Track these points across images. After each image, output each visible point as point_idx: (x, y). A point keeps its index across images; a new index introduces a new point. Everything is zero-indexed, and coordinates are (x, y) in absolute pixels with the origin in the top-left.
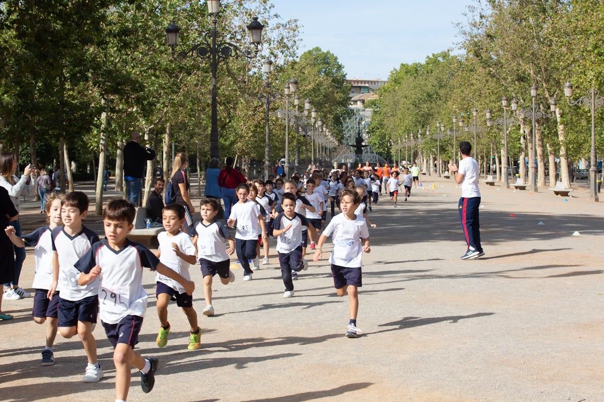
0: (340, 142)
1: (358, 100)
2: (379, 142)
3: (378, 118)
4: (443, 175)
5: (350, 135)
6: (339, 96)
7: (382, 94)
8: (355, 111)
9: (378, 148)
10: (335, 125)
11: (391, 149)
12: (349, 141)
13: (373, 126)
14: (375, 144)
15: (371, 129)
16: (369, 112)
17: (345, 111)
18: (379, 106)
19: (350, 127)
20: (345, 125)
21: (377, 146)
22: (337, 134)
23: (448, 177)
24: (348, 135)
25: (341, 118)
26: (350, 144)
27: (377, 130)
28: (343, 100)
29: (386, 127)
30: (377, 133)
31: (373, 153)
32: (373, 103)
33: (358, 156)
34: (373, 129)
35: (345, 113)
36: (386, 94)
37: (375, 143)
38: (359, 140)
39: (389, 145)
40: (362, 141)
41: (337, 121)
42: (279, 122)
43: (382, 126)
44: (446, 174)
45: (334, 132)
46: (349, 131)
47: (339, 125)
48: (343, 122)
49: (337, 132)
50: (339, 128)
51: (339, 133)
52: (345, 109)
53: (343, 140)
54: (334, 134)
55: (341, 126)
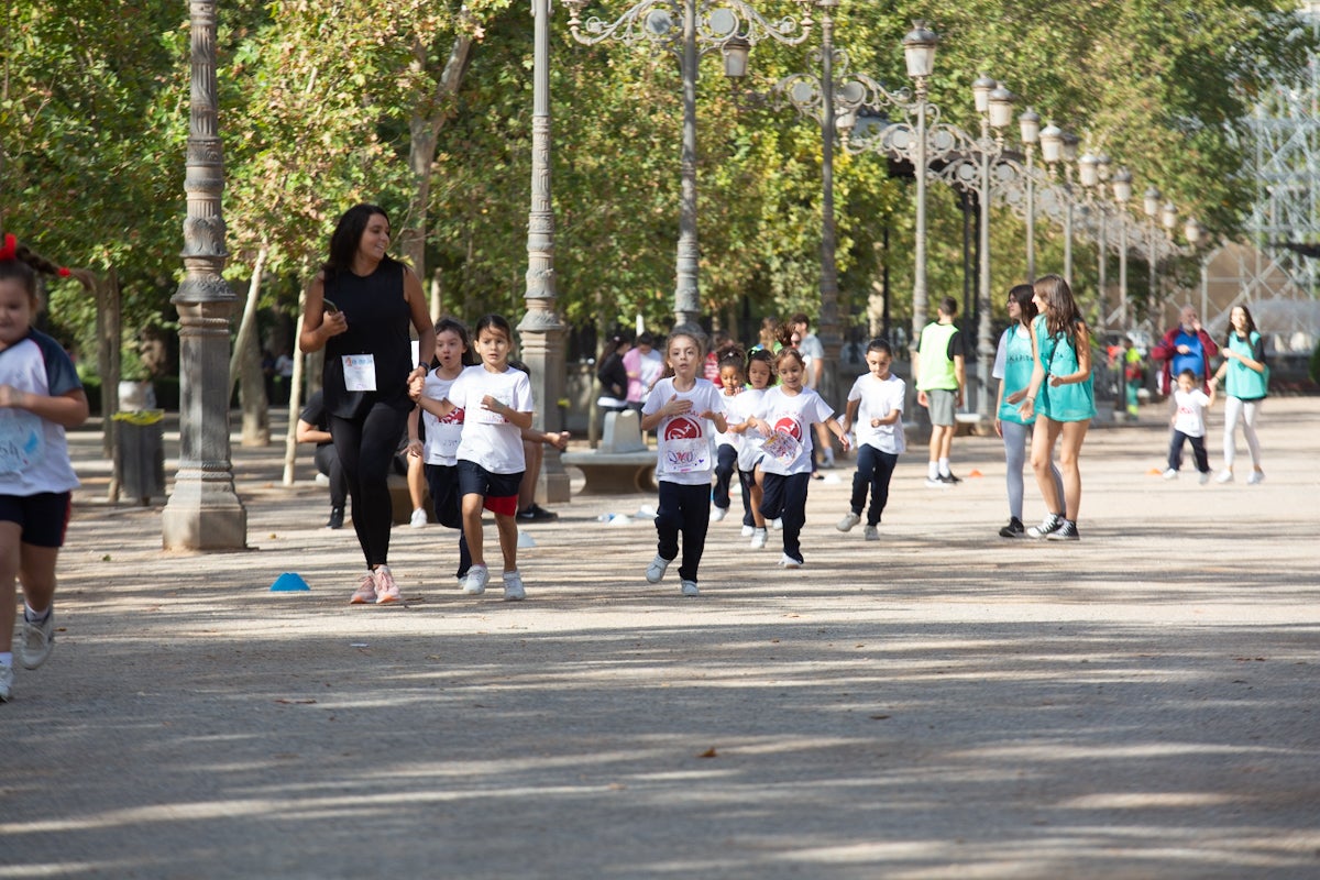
0: (1224, 221)
5: (1305, 185)
10: (1197, 123)
12: (1293, 219)
17: (1254, 33)
19: (1299, 138)
22: (1202, 172)
24: (1295, 186)
25: (1233, 77)
26: (1299, 238)
45: (1187, 166)
46: (1297, 157)
47: (1219, 122)
48: (1243, 99)
49: (1205, 165)
50: (1216, 140)
51: (1214, 167)
52: (1258, 17)
53: (1243, 211)
54: (1183, 178)
55: (1227, 126)
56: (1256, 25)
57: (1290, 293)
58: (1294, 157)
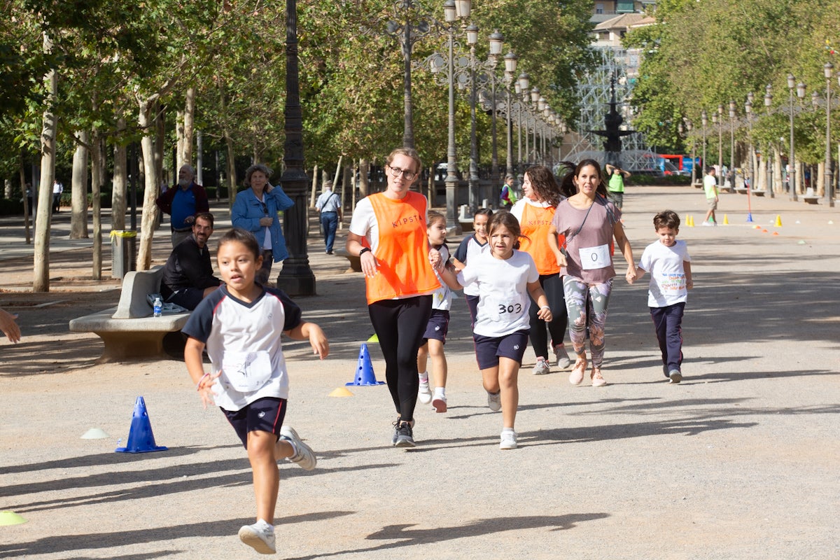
0: (570, 124)
1: (611, 29)
2: (658, 124)
3: (656, 68)
4: (801, 197)
5: (593, 108)
6: (566, 21)
7: (664, 15)
8: (604, 55)
9: (656, 136)
10: (560, 87)
11: (685, 138)
12: (590, 122)
13: (644, 86)
14: (651, 128)
15: (640, 94)
16: (635, 56)
17: (581, 55)
18: (659, 42)
19: (592, 91)
20: (581, 87)
21: (654, 133)
22: (563, 106)
23: (813, 201)
24: (589, 108)
25: (573, 71)
26: (593, 129)
27: (654, 97)
28: (576, 31)
29: (673, 89)
30: (654, 104)
31: (645, 148)
32: (645, 36)
33: (610, 155)
34: (644, 93)
35: (580, 60)
36: (674, 15)
37: (650, 126)
38: (614, 119)
39: (680, 129)
40: (621, 121)
41: (565, 78)
42: (434, 82)
43: (665, 88)
44: (810, 193)
45: (557, 103)
46: (591, 99)
47: (569, 87)
48: (576, 79)
49: (564, 103)
50: (568, 94)
51: (568, 104)
52: (581, 49)
53: (577, 120)
54: (556, 108)
55: (571, 88)
56: (581, 52)
57: (589, 149)
58: (590, 99)
